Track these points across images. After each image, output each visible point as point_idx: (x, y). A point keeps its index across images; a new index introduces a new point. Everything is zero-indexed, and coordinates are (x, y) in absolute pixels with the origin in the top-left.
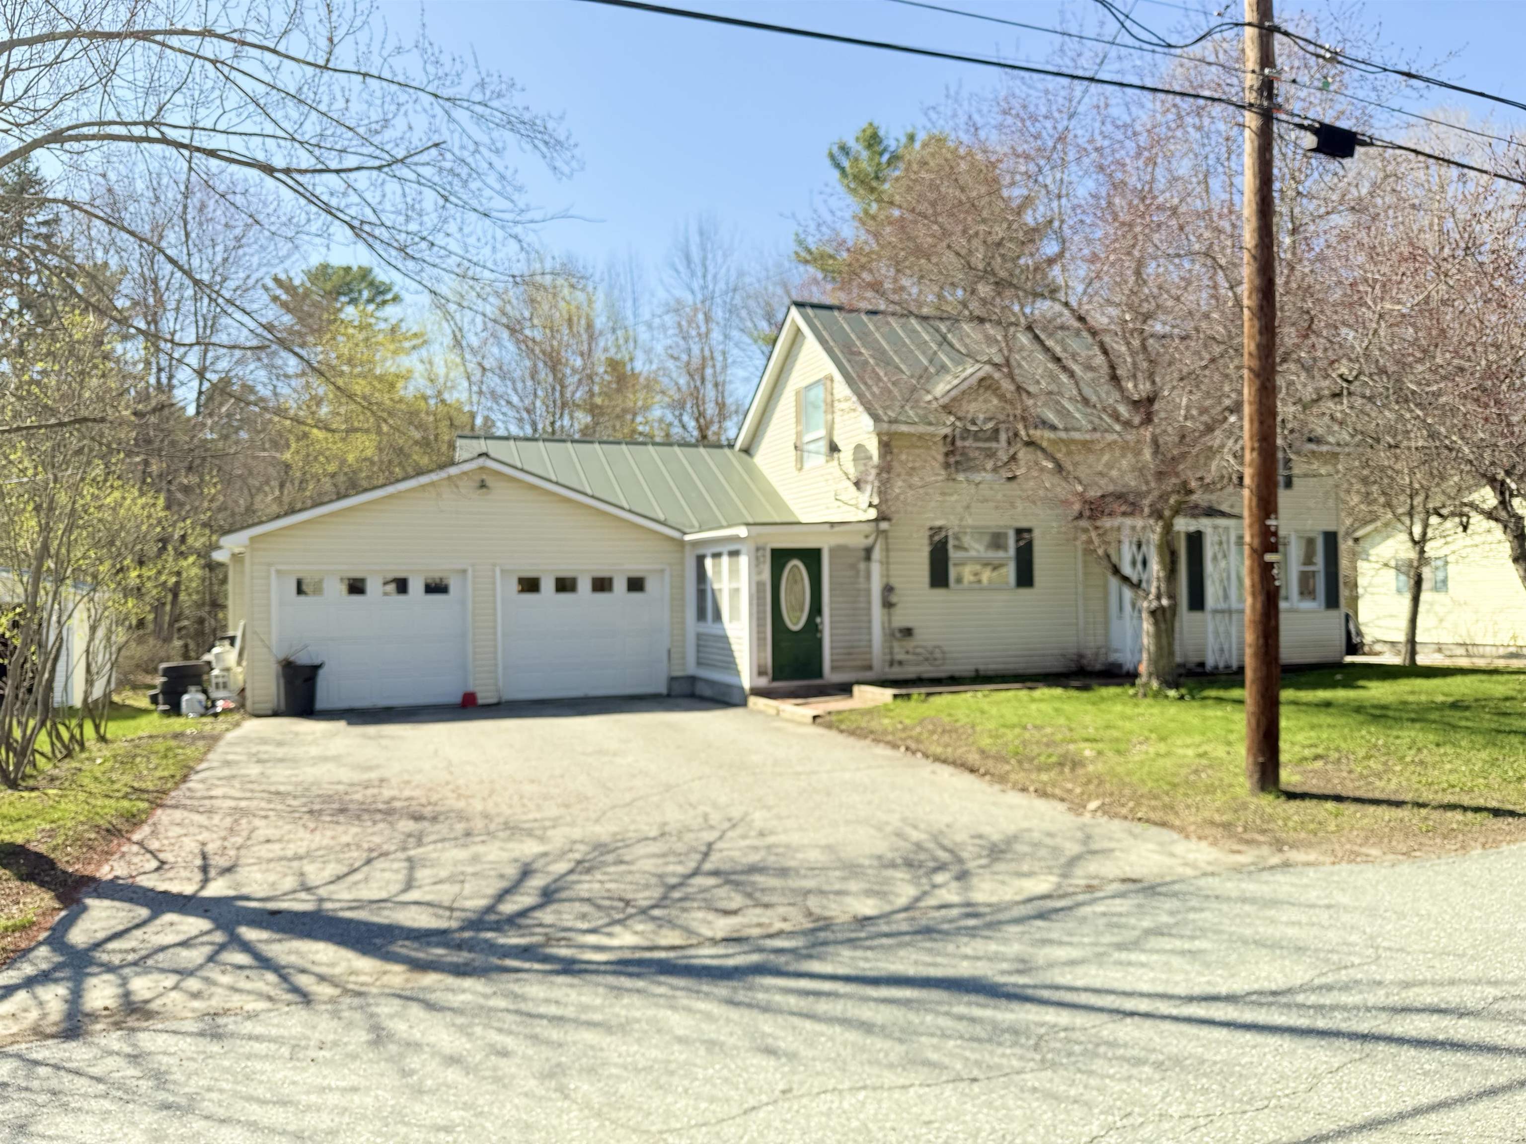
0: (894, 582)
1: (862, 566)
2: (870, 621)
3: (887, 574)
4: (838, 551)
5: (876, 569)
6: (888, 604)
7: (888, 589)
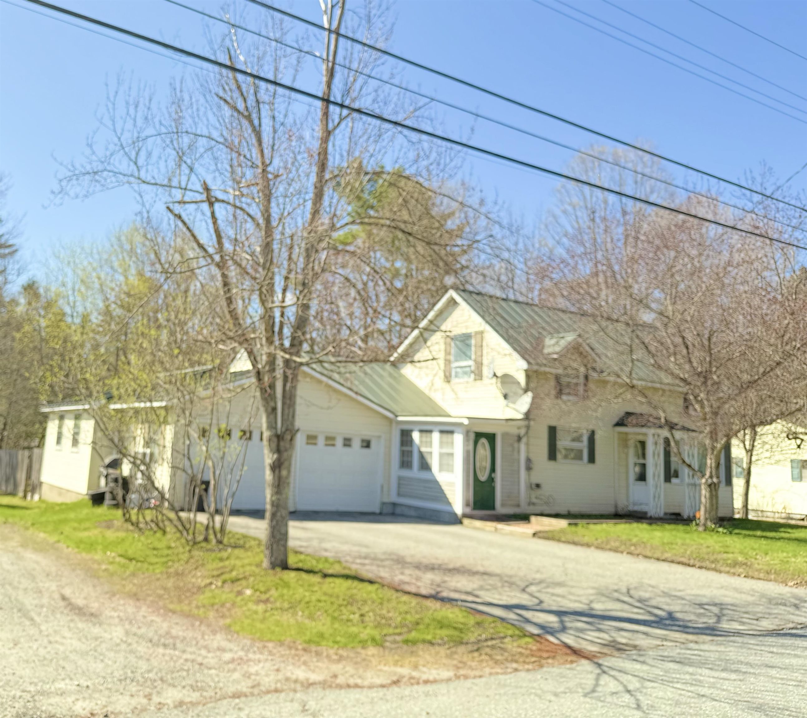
0: (532, 456)
1: (516, 445)
2: (519, 478)
3: (528, 451)
4: (505, 435)
5: (523, 447)
6: (529, 468)
7: (529, 461)
